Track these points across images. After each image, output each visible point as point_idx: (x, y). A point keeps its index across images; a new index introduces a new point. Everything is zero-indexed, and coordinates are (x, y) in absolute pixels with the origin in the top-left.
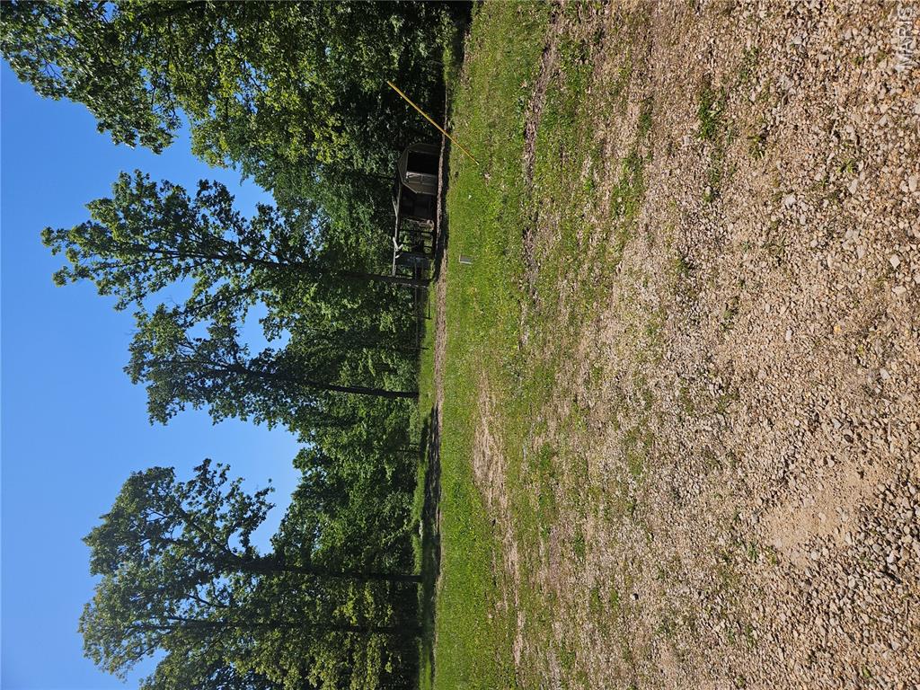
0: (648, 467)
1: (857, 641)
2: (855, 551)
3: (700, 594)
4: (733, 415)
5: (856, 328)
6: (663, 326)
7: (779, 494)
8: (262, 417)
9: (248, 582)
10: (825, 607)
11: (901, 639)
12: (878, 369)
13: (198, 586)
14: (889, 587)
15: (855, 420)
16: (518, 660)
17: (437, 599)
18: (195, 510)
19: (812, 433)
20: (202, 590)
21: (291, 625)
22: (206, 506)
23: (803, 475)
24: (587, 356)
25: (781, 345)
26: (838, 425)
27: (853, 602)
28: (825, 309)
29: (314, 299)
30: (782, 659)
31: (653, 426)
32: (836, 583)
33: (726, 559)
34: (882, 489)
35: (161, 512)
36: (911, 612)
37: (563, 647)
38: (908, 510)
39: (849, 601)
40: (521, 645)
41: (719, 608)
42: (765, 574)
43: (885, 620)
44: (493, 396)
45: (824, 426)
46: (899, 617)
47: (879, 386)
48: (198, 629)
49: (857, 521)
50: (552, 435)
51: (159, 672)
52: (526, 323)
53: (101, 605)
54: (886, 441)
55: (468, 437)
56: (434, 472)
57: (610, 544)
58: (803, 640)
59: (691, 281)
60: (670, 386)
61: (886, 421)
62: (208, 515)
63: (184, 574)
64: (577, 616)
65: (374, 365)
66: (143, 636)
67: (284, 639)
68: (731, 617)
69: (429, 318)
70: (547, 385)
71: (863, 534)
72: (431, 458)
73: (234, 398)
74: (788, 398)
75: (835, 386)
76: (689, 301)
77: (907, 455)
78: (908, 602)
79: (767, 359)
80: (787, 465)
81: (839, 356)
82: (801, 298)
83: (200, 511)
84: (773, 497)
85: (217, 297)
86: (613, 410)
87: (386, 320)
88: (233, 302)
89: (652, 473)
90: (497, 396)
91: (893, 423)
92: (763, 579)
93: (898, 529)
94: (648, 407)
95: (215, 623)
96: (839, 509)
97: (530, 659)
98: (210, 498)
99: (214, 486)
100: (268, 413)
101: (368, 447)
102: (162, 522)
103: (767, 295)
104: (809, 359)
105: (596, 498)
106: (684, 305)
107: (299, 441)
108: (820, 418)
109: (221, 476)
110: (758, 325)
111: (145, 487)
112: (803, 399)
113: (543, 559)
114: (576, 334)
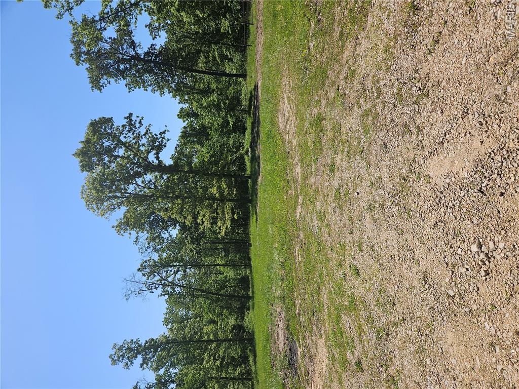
0: (373, 131)
1: (458, 220)
2: (468, 180)
3: (389, 194)
4: (423, 106)
5: (502, 60)
6: (394, 47)
7: (438, 149)
8: (156, 88)
9: (161, 177)
10: (447, 204)
11: (478, 220)
12: (506, 86)
13: (136, 179)
14: (480, 197)
15: (486, 114)
16: (298, 217)
17: (259, 187)
18: (128, 141)
19: (463, 119)
20: (139, 181)
21: (186, 198)
22: (134, 139)
23: (452, 141)
24: (347, 62)
25: (459, 66)
26: (477, 115)
27: (461, 202)
28: (488, 46)
29: (178, 10)
30: (422, 224)
31: (379, 108)
32: (455, 194)
33: (405, 179)
34: (490, 151)
35: (110, 141)
36: (487, 209)
37: (320, 213)
38: (500, 162)
39: (459, 202)
40: (300, 210)
41: (397, 201)
42: (422, 187)
43: (474, 211)
44: (291, 81)
45: (470, 116)
46: (480, 210)
47: (504, 96)
48: (140, 198)
49: (473, 166)
50: (323, 108)
51: (125, 216)
52: (313, 35)
53: (90, 187)
54: (499, 126)
55: (276, 105)
56: (256, 123)
57: (348, 168)
58: (434, 217)
59: (415, 18)
60: (392, 87)
61: (502, 115)
62: (135, 143)
63: (128, 173)
64: (328, 200)
65: (219, 55)
66: (113, 201)
67: (183, 203)
68: (402, 205)
69: (252, 24)
70: (323, 78)
71: (474, 172)
72: (254, 114)
73: (138, 77)
74: (455, 98)
75: (482, 93)
76: (412, 32)
77: (507, 135)
78: (487, 204)
79: (449, 74)
80: (445, 135)
81: (488, 76)
82: (477, 37)
83: (131, 141)
84: (434, 151)
85: (117, 10)
86: (359, 97)
87: (225, 25)
88: (128, 12)
89: (374, 134)
90: (293, 81)
91: (506, 117)
92: (420, 190)
93: (492, 171)
94: (378, 97)
95: (148, 196)
96: (466, 159)
97: (304, 217)
98: (135, 135)
99: (136, 128)
100: (159, 87)
101: (218, 107)
102: (112, 147)
103: (458, 33)
104: (472, 77)
105: (343, 144)
106: (409, 35)
107: (179, 103)
108: (469, 111)
109: (139, 123)
110: (449, 52)
111: (99, 127)
112: (463, 100)
113: (313, 173)
114: (343, 46)
